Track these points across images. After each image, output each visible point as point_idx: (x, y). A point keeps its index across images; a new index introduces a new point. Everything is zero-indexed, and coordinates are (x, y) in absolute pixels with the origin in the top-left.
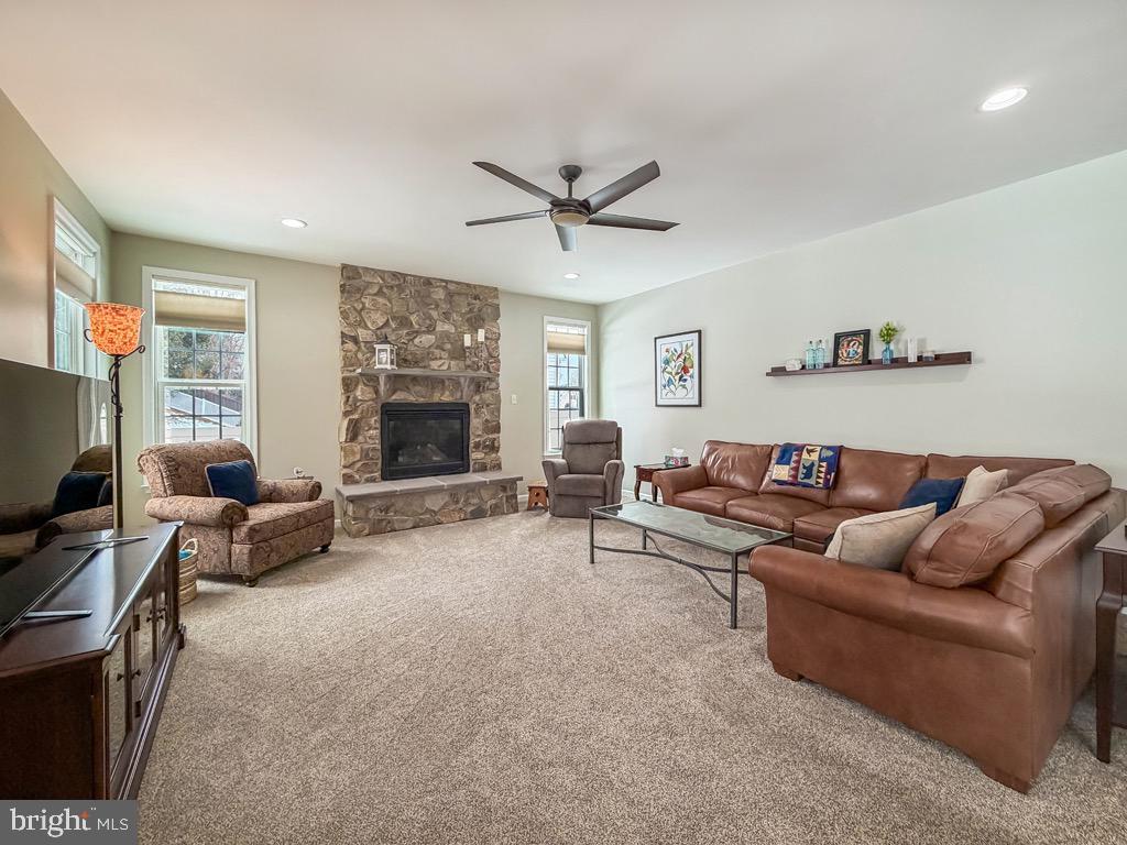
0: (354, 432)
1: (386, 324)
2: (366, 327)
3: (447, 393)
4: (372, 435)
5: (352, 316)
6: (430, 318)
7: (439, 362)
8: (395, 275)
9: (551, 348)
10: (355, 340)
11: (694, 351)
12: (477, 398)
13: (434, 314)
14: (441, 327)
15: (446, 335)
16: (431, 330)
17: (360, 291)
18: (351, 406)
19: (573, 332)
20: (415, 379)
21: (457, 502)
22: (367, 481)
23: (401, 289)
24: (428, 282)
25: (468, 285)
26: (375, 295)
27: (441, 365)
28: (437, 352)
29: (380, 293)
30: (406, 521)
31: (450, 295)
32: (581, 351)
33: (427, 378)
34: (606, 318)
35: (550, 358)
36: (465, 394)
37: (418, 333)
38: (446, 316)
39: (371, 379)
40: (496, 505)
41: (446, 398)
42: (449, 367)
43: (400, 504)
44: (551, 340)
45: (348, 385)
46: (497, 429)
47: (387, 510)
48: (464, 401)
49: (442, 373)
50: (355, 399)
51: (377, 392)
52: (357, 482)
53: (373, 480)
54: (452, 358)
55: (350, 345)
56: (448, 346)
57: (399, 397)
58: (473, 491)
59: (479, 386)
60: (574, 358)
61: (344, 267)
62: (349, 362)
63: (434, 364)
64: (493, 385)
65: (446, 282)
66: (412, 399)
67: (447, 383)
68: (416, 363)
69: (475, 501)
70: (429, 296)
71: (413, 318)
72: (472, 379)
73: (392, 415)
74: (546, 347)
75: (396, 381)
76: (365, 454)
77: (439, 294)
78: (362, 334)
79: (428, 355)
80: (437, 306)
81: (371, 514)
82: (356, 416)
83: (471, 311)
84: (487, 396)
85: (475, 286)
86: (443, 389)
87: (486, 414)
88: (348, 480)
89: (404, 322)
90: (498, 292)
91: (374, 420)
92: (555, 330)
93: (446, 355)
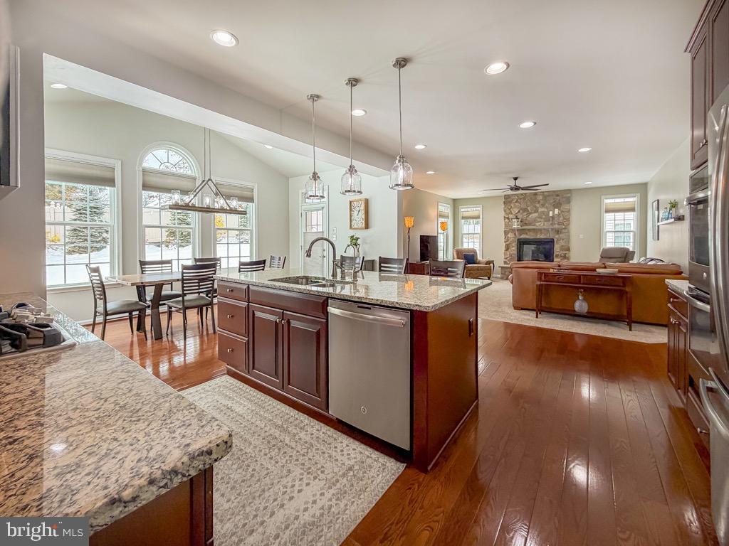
0: (507, 248)
1: (519, 212)
2: (512, 214)
3: (543, 235)
4: (514, 249)
5: (508, 211)
6: (536, 207)
7: (540, 223)
9: (607, 211)
10: (508, 218)
12: (557, 236)
13: (538, 205)
14: (541, 210)
15: (543, 212)
16: (536, 211)
17: (510, 202)
18: (507, 239)
19: (632, 200)
20: (529, 230)
24: (536, 194)
25: (554, 191)
26: (516, 203)
27: (540, 225)
28: (539, 220)
31: (545, 197)
32: (632, 210)
33: (534, 230)
34: (649, 187)
35: (609, 216)
36: (551, 235)
37: (530, 213)
38: (543, 206)
39: (513, 230)
41: (542, 237)
42: (544, 225)
44: (608, 207)
45: (506, 233)
46: (568, 249)
48: (551, 237)
49: (540, 228)
50: (508, 237)
51: (515, 235)
52: (508, 264)
54: (545, 221)
55: (507, 220)
56: (543, 217)
57: (523, 236)
59: (558, 232)
60: (630, 215)
61: (506, 196)
62: (506, 226)
63: (537, 224)
64: (566, 231)
66: (528, 237)
67: (543, 231)
68: (530, 224)
70: (536, 199)
71: (529, 208)
72: (552, 229)
73: (521, 242)
74: (603, 211)
75: (521, 231)
76: (511, 255)
77: (540, 198)
78: (510, 216)
79: (535, 221)
80: (539, 202)
81: (506, 273)
82: (508, 243)
83: (555, 201)
84: (562, 236)
85: (557, 191)
86: (541, 233)
87: (562, 243)
88: (505, 263)
89: (525, 210)
90: (569, 191)
91: (514, 244)
92: (609, 201)
93: (542, 220)
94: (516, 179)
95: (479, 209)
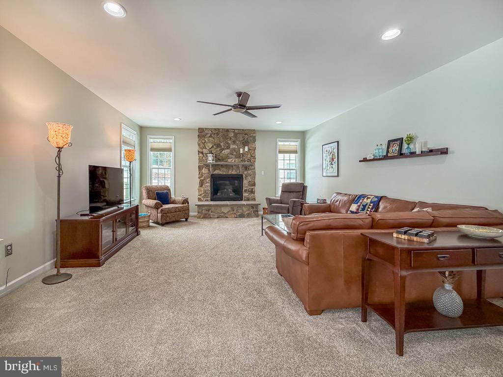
0: (202, 184)
1: (213, 147)
2: (206, 148)
3: (234, 171)
4: (208, 186)
5: (202, 145)
6: (228, 143)
7: (232, 159)
8: (215, 129)
9: (280, 152)
10: (202, 153)
11: (336, 150)
12: (246, 173)
13: (230, 142)
14: (232, 146)
15: (234, 149)
16: (228, 148)
17: (204, 136)
18: (201, 175)
19: (294, 144)
20: (222, 166)
21: (234, 211)
22: (206, 201)
23: (218, 134)
24: (228, 130)
25: (243, 130)
26: (209, 137)
27: (232, 161)
28: (231, 156)
29: (211, 136)
30: (214, 215)
31: (236, 135)
32: (295, 152)
33: (227, 165)
34: (307, 136)
35: (281, 156)
36: (241, 171)
37: (223, 149)
38: (234, 142)
39: (207, 166)
40: (249, 214)
41: (234, 172)
42: (235, 161)
43: (213, 209)
44: (281, 149)
45: (200, 168)
46: (254, 185)
47: (209, 211)
48: (241, 173)
49: (232, 163)
50: (202, 173)
51: (209, 170)
52: (202, 201)
53: (207, 201)
54: (236, 157)
55: (201, 155)
56: (235, 153)
57: (216, 172)
58: (240, 207)
59: (246, 168)
60: (293, 156)
61: (199, 129)
62: (200, 160)
63: (229, 160)
64: (253, 167)
65: (234, 130)
66: (221, 173)
67: (234, 167)
68: (223, 160)
69: (241, 211)
70: (228, 135)
71: (222, 144)
72: (243, 165)
73: (215, 179)
74: (278, 151)
75: (215, 167)
76: (205, 191)
77: (232, 135)
78: (205, 151)
79: (227, 157)
80: (231, 139)
81: (203, 212)
82: (202, 179)
83: (244, 140)
84: (250, 172)
85: (246, 130)
86: (233, 169)
87: (249, 179)
88: (199, 200)
89: (218, 146)
90: (254, 131)
91: (208, 180)
92: (282, 144)
93: (234, 157)
95: (171, 141)
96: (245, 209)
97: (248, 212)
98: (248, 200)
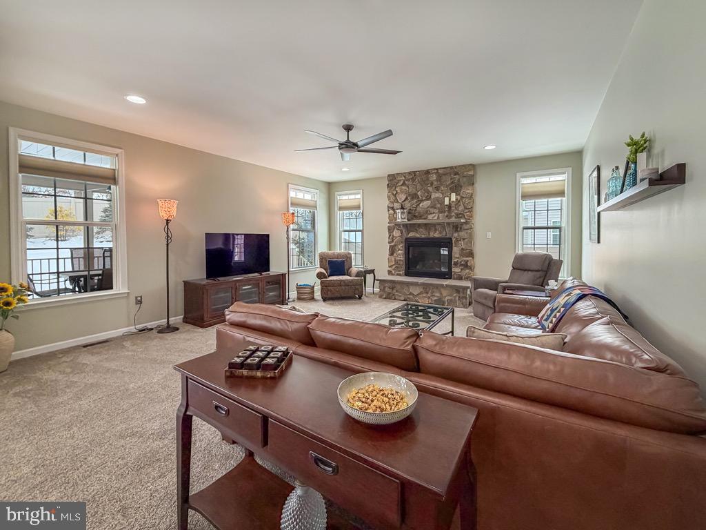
0: (392, 251)
1: (406, 199)
2: (398, 202)
3: (438, 232)
4: (400, 253)
5: (393, 196)
6: (428, 192)
7: (433, 215)
8: (410, 173)
9: (525, 196)
10: (393, 209)
12: (456, 235)
13: (430, 189)
14: (434, 195)
15: (437, 199)
16: (428, 198)
17: (395, 185)
18: (392, 238)
19: (560, 179)
20: (419, 225)
21: (427, 293)
22: (398, 275)
23: (413, 179)
24: (427, 172)
25: (451, 168)
26: (401, 185)
27: (433, 218)
28: (432, 210)
29: (404, 184)
30: (400, 296)
31: (440, 177)
32: (561, 193)
33: (425, 225)
35: (526, 204)
36: (447, 233)
37: (422, 201)
38: (437, 189)
39: (398, 225)
40: (451, 300)
41: (437, 235)
42: (438, 218)
43: (398, 287)
44: (526, 190)
45: (390, 230)
46: (471, 254)
47: (393, 289)
48: (448, 236)
49: (434, 222)
50: (393, 236)
51: (402, 233)
52: (393, 275)
54: (441, 213)
55: (391, 212)
56: (439, 206)
57: (411, 235)
58: (437, 288)
59: (457, 227)
60: (555, 202)
61: (389, 176)
62: (390, 220)
63: (430, 217)
64: (468, 226)
65: (437, 169)
66: (418, 236)
67: (437, 227)
68: (420, 217)
69: (438, 295)
70: (428, 179)
71: (419, 193)
72: (451, 224)
73: (410, 244)
74: (519, 195)
75: (408, 227)
76: (396, 262)
77: (434, 177)
78: (397, 205)
79: (427, 212)
80: (432, 184)
81: (386, 289)
82: (392, 244)
83: (453, 183)
84: (462, 234)
85: (456, 167)
86: (436, 230)
87: (462, 244)
88: (390, 273)
89: (414, 196)
90: (473, 166)
91: (401, 246)
92: (529, 181)
93: (436, 211)
94: (348, 128)
95: (359, 196)
96: (445, 293)
97: (449, 298)
98: (460, 278)
